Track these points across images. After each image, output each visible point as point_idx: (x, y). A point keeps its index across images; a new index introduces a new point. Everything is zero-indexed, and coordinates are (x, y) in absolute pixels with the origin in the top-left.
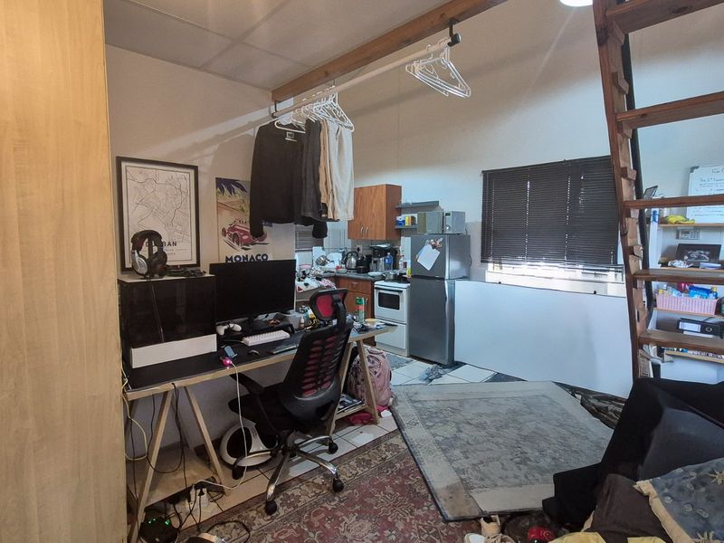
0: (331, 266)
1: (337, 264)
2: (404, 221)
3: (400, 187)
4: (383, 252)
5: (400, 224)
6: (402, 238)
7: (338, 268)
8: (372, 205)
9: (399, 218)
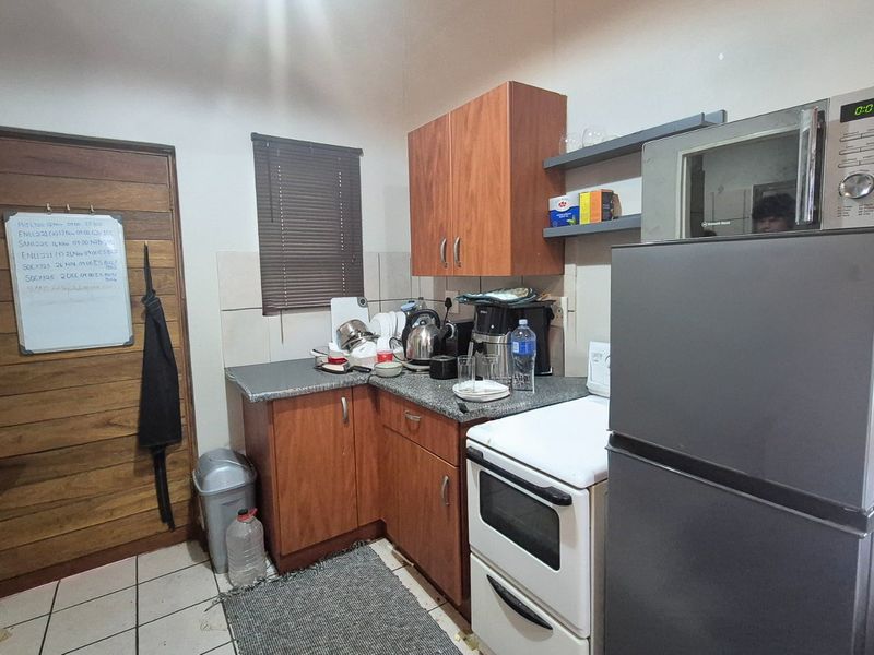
0: (364, 353)
1: (383, 345)
2: (575, 211)
3: (564, 98)
4: (506, 317)
5: (563, 223)
6: (569, 268)
7: (381, 358)
8: (468, 169)
9: (558, 203)
